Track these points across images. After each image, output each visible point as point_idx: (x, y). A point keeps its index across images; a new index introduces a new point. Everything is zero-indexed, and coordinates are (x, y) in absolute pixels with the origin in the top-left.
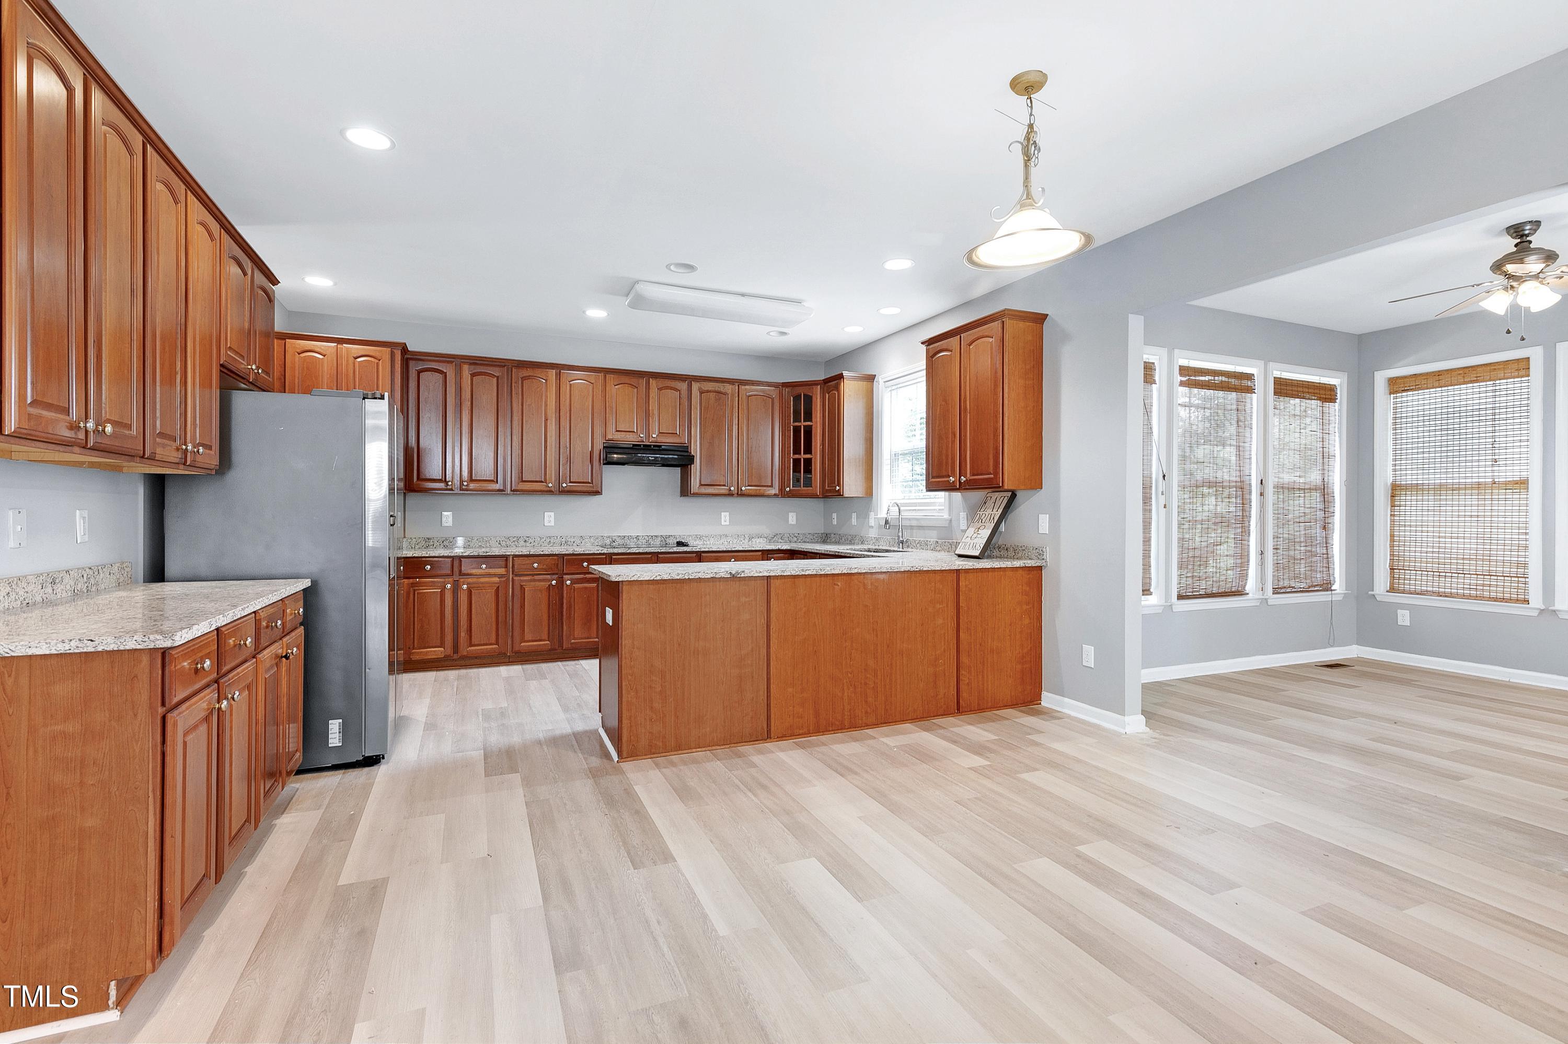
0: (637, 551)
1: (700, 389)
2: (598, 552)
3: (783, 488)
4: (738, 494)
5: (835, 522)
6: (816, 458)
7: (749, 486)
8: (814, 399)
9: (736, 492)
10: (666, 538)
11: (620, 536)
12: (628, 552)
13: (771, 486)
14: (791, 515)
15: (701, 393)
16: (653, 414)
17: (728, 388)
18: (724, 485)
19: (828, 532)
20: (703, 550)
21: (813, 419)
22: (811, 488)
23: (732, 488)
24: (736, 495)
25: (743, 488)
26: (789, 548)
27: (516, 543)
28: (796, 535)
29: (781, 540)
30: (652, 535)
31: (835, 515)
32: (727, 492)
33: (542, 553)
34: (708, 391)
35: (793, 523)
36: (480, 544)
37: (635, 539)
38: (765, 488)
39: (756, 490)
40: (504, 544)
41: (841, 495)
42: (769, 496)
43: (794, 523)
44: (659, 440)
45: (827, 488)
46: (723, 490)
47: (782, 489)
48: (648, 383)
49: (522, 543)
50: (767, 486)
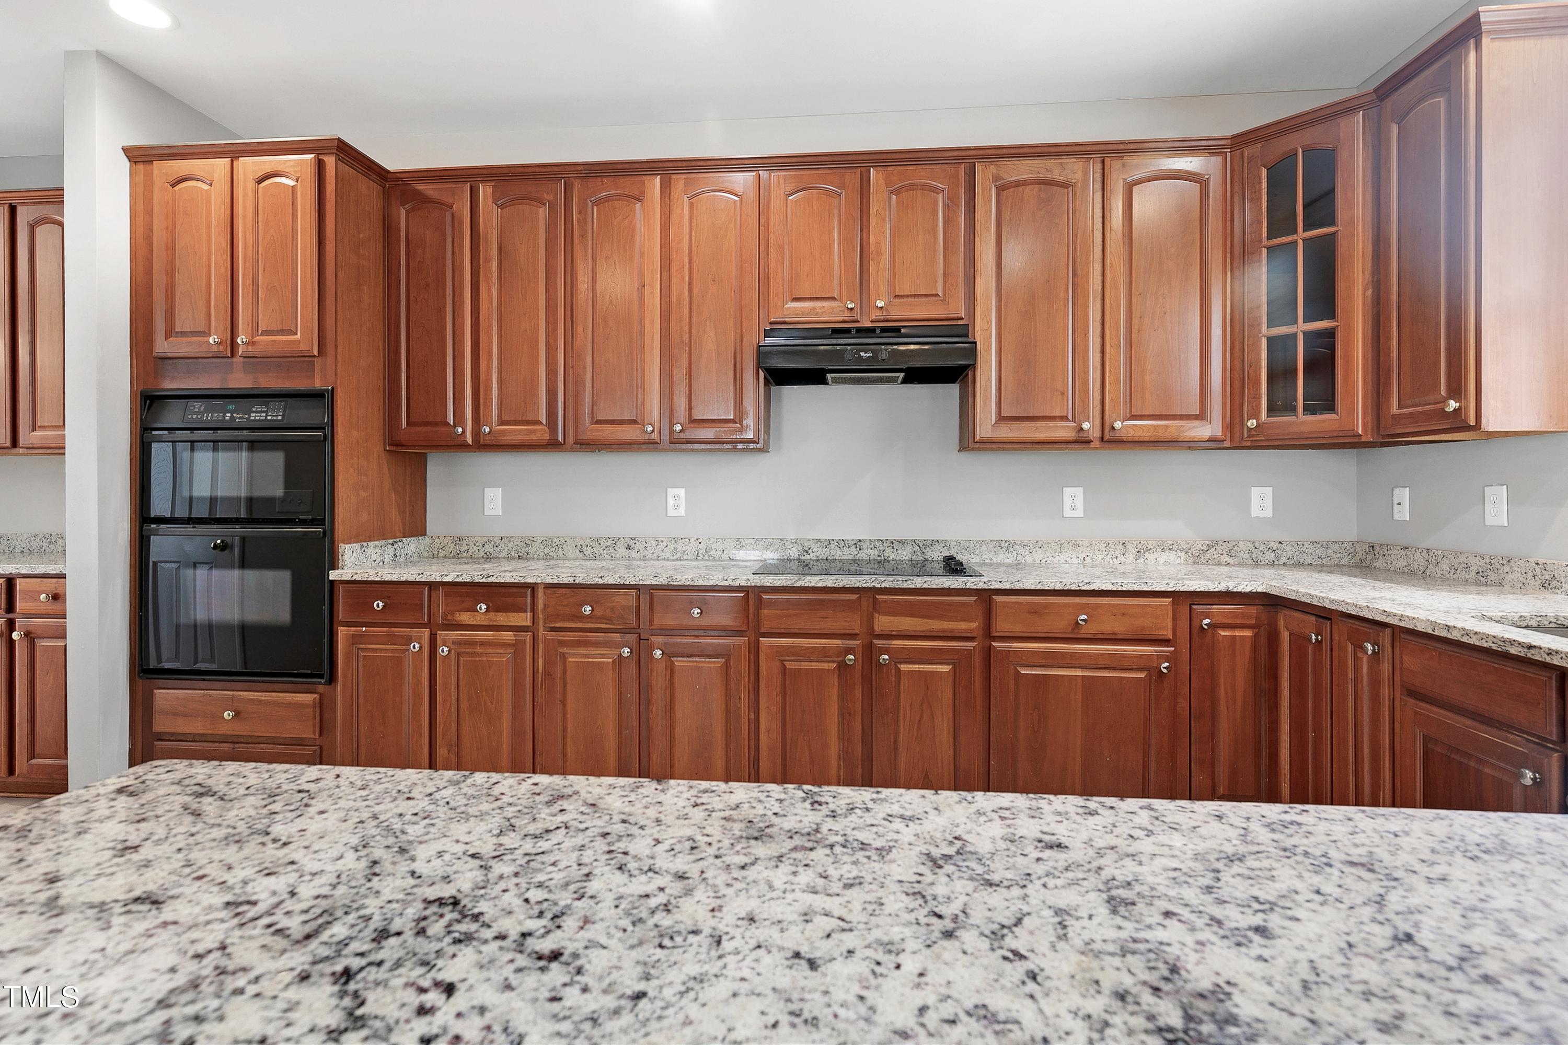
0: (820, 585)
1: (996, 178)
2: (726, 583)
3: (1237, 420)
4: (1102, 439)
5: (1403, 513)
6: (1349, 328)
7: (1134, 417)
8: (1343, 155)
9: (1097, 434)
10: (926, 546)
11: (819, 540)
12: (798, 584)
13: (1201, 416)
14: (1255, 492)
15: (1001, 189)
16: (879, 253)
17: (1073, 169)
18: (1064, 418)
19: (1375, 539)
20: (995, 586)
21: (1341, 215)
22: (1334, 416)
23: (1086, 426)
24: (1096, 443)
25: (1118, 425)
26: (1260, 590)
27: (612, 550)
28: (1275, 546)
29: (1227, 559)
30: (891, 538)
31: (1403, 495)
32: (1069, 435)
33: (601, 582)
34: (1019, 184)
35: (1262, 515)
36: (546, 551)
37: (853, 548)
38: (1181, 423)
39: (1155, 427)
40: (588, 551)
41: (1468, 428)
42: (1192, 445)
43: (1268, 513)
44: (896, 313)
45: (1395, 409)
46: (1063, 431)
47: (1233, 423)
48: (865, 183)
49: (622, 551)
50: (1189, 417)
